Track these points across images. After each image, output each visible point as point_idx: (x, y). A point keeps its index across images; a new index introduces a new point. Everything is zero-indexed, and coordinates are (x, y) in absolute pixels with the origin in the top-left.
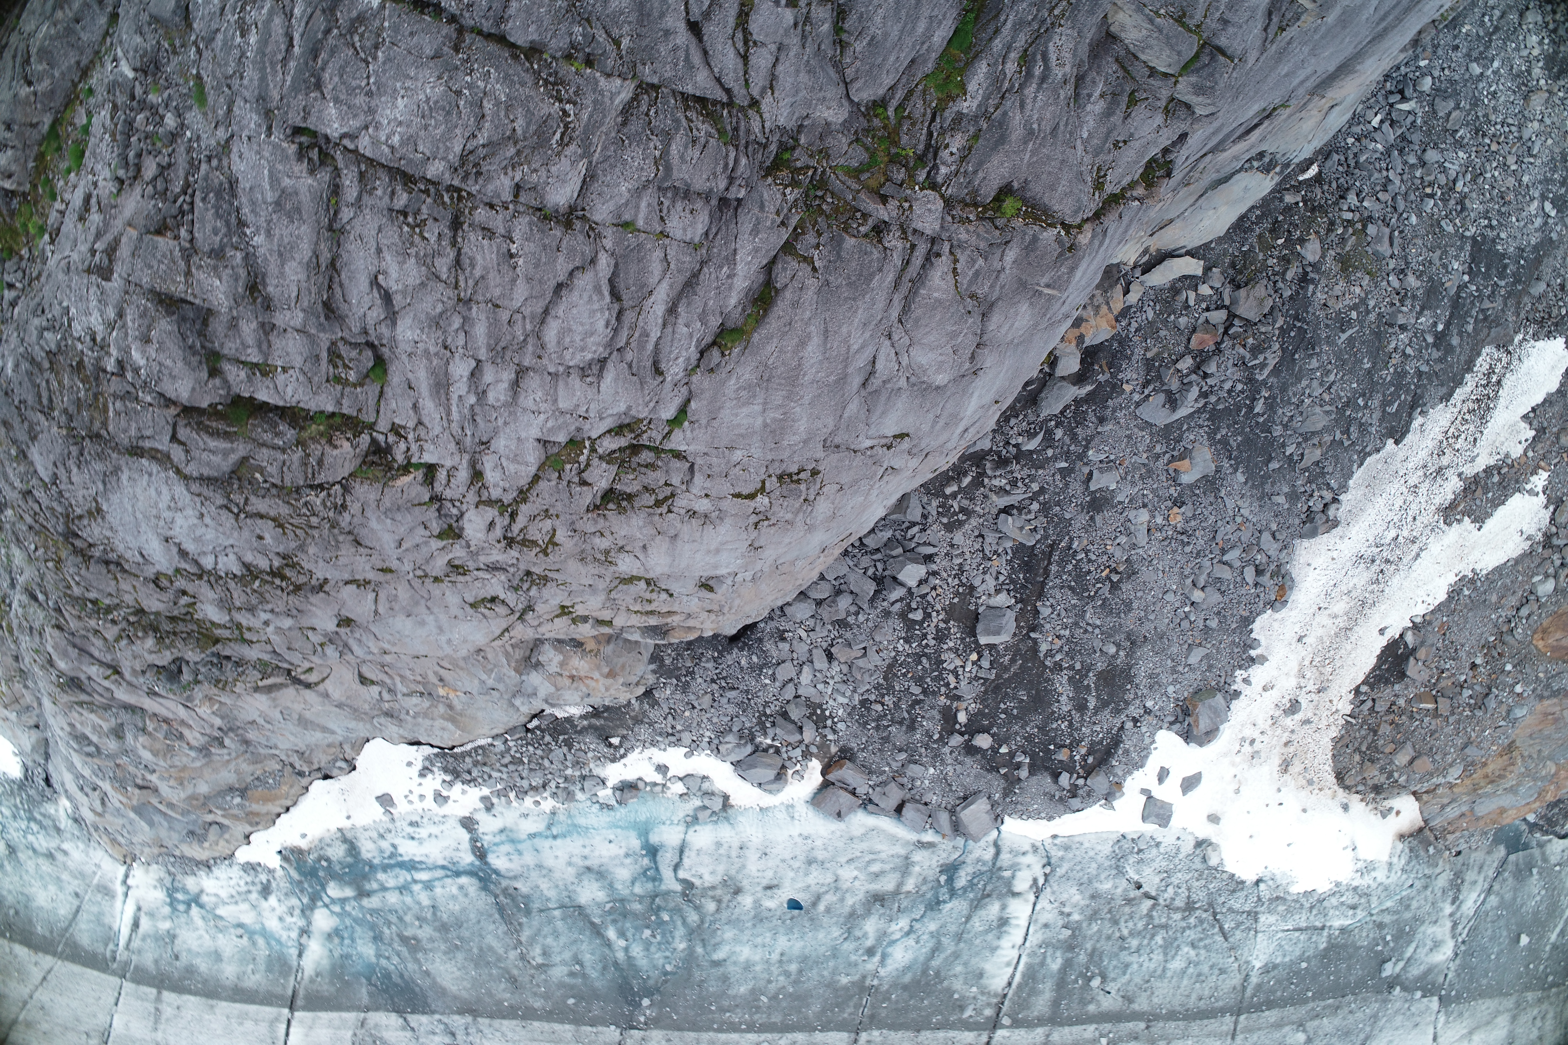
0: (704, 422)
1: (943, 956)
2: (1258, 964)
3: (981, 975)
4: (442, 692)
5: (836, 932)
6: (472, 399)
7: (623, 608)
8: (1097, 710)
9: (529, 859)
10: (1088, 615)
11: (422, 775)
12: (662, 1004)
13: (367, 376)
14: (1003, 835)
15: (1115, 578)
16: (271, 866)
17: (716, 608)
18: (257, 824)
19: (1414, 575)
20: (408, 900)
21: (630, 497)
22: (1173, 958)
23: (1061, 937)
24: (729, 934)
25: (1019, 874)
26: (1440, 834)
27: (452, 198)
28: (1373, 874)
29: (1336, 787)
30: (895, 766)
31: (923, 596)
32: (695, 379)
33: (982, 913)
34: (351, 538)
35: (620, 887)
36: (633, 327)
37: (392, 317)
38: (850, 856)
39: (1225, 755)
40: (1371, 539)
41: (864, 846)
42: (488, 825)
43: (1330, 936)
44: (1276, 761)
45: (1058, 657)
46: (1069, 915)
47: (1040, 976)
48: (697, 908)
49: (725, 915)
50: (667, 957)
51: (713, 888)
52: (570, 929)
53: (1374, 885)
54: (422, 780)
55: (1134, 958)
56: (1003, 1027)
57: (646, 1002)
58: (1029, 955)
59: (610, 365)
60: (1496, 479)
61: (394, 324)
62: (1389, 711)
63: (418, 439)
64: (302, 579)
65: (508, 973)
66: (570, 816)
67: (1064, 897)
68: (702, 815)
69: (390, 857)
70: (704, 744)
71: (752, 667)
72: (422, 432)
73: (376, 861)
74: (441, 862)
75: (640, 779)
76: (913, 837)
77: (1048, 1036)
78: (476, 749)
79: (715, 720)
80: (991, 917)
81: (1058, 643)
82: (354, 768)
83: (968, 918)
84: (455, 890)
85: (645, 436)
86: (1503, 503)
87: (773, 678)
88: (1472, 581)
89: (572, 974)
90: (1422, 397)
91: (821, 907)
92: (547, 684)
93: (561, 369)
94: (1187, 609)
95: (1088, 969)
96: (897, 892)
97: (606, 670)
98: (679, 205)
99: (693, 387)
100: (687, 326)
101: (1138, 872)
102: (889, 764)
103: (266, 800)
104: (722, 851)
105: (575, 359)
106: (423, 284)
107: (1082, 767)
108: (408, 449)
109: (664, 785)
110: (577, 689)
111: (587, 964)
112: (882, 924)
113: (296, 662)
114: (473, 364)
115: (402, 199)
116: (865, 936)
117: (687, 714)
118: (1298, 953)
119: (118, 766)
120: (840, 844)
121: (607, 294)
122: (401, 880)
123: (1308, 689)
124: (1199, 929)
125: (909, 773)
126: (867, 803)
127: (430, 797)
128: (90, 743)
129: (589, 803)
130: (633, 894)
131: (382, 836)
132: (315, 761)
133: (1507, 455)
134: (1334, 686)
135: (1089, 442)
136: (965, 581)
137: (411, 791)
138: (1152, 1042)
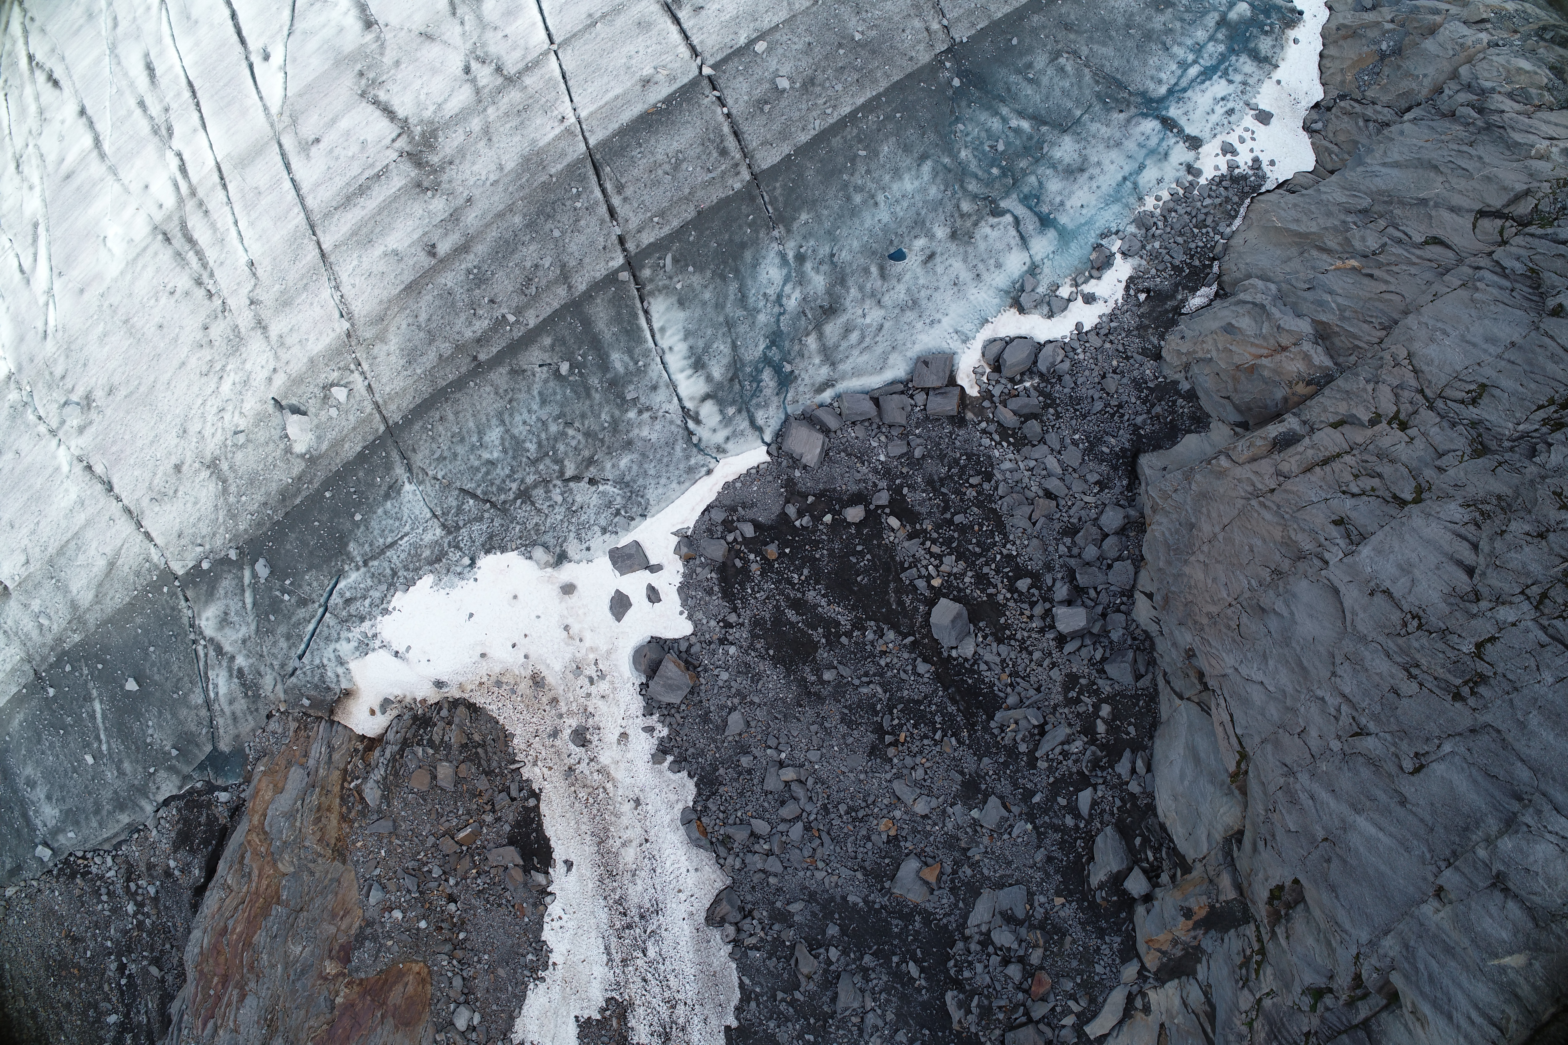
1: (732, 297)
2: (408, 487)
3: (682, 303)
4: (1354, 263)
8: (779, 612)
9: (1130, 145)
10: (879, 690)
11: (1256, 160)
15: (888, 739)
18: (1337, 28)
19: (593, 934)
20: (1189, 42)
22: (502, 438)
23: (631, 387)
24: (933, 192)
25: (718, 418)
26: (305, 722)
28: (354, 644)
29: (466, 696)
30: (915, 440)
31: (1032, 605)
33: (725, 361)
35: (1048, 172)
38: (884, 332)
39: (609, 653)
40: (664, 934)
41: (879, 350)
42: (1180, 153)
43: (352, 560)
45: (869, 636)
46: (640, 412)
47: (623, 338)
48: (975, 197)
49: (949, 207)
50: (967, 135)
51: (976, 224)
52: (1059, 106)
53: (344, 634)
54: (1253, 156)
56: (621, 268)
58: (650, 351)
62: (491, 802)
65: (1076, 32)
66: (1127, 205)
67: (658, 426)
68: (1030, 282)
69: (1226, 69)
70: (1076, 345)
71: (1100, 440)
73: (1233, 58)
74: (1189, 93)
75: (1099, 278)
77: (570, 287)
78: (1237, 212)
79: (1087, 373)
80: (713, 362)
81: (881, 648)
82: (1304, 128)
83: (734, 347)
84: (1163, 76)
87: (1075, 443)
88: (534, 970)
89: (1030, 66)
91: (874, 270)
94: (783, 755)
95: (581, 374)
96: (819, 327)
101: (604, 493)
102: (919, 436)
104: (992, 261)
107: (740, 551)
109: (1077, 285)
112: (810, 290)
113: (1527, 239)
117: (1115, 363)
118: (373, 524)
120: (900, 337)
123: (583, 765)
124: (498, 482)
125: (898, 442)
126: (905, 389)
127: (1237, 146)
129: (1121, 228)
131: (1245, 83)
134: (562, 785)
135: (1039, 834)
136: (1013, 642)
137: (1253, 139)
138: (459, 348)
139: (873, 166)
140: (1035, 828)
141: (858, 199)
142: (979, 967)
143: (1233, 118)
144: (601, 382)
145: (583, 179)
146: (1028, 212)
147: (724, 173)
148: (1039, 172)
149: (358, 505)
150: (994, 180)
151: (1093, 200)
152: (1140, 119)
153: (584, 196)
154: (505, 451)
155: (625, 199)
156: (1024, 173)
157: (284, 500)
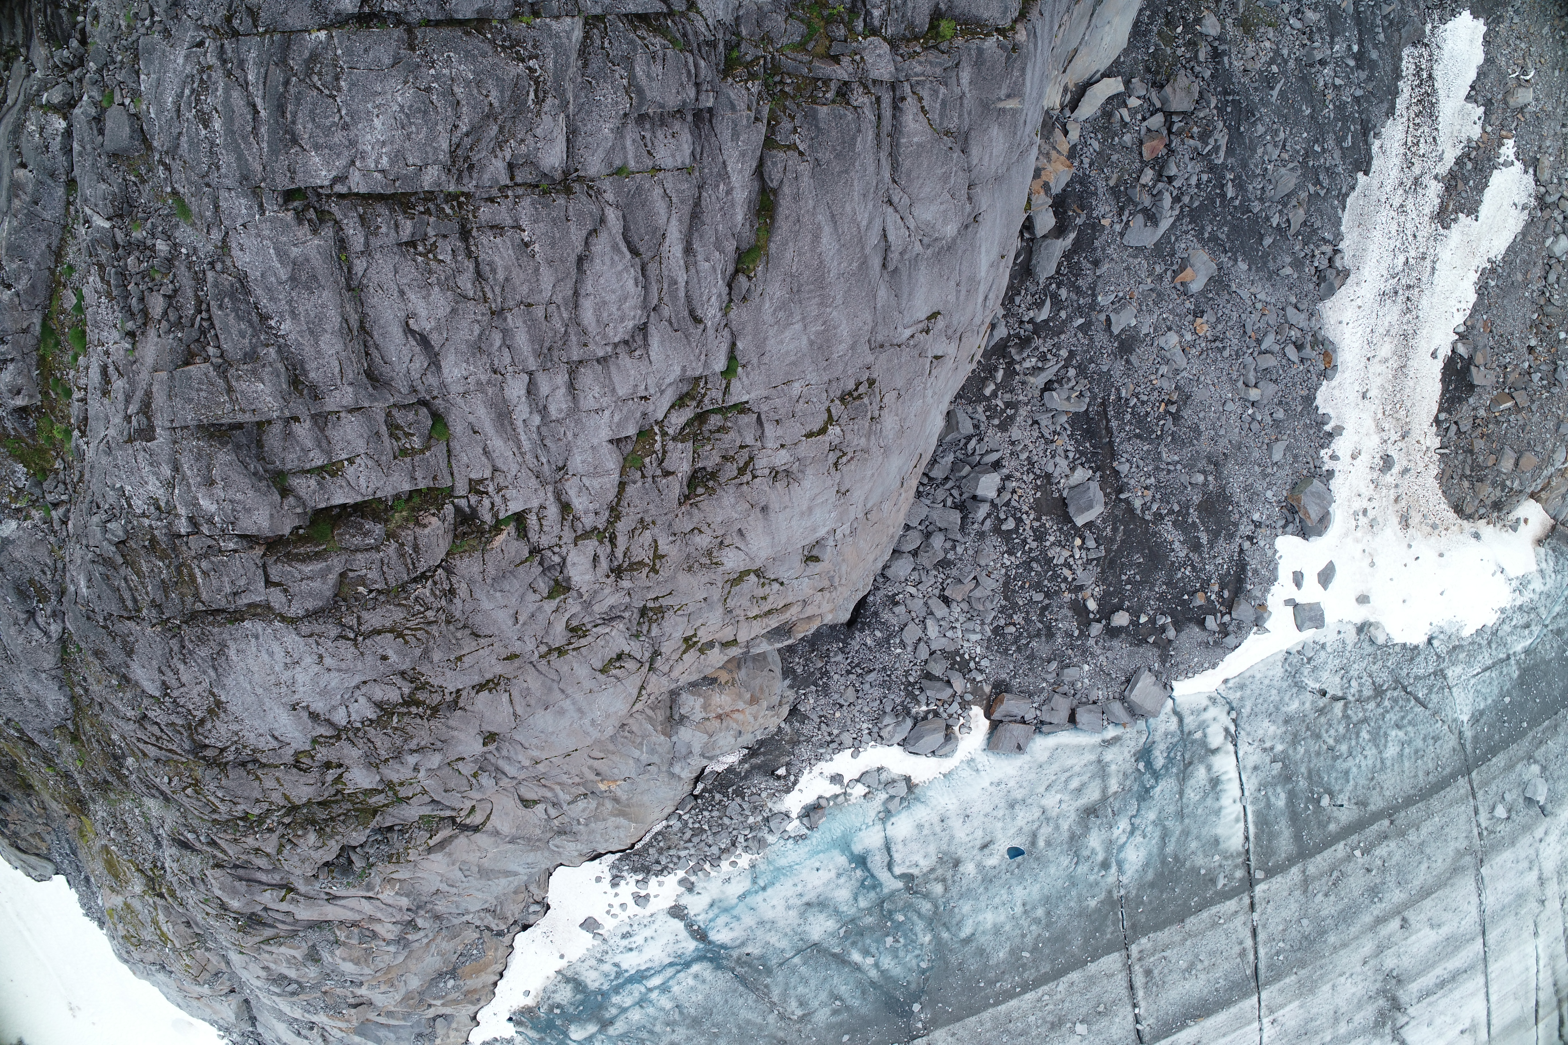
0: (755, 361)
1: (1173, 839)
2: (1465, 718)
3: (1217, 841)
4: (603, 787)
5: (1065, 861)
6: (537, 420)
7: (742, 618)
8: (1212, 544)
9: (749, 920)
10: (1164, 455)
11: (614, 885)
12: (933, 1002)
13: (430, 437)
14: (1178, 701)
15: (1173, 409)
16: (508, 1036)
17: (826, 584)
18: (478, 1000)
20: (651, 1010)
21: (713, 475)
23: (1274, 772)
24: (966, 907)
25: (1209, 731)
27: (453, 207)
29: (1459, 521)
30: (1051, 678)
31: (1007, 504)
32: (732, 315)
33: (1192, 782)
34: (467, 632)
36: (660, 281)
37: (435, 362)
38: (1047, 783)
39: (1346, 535)
40: (1385, 273)
41: (1055, 767)
42: (696, 905)
44: (1395, 520)
45: (1155, 507)
46: (1272, 748)
47: (1271, 818)
48: (926, 896)
49: (954, 891)
50: (918, 956)
51: (932, 870)
54: (617, 890)
55: (1350, 762)
56: (1259, 882)
57: (916, 1007)
58: (1252, 803)
59: (652, 329)
60: (1469, 166)
61: (439, 368)
62: (1475, 426)
63: (499, 490)
64: (436, 698)
66: (769, 862)
67: (1260, 733)
68: (892, 806)
69: (617, 978)
70: (866, 737)
71: (879, 643)
72: (500, 479)
73: (605, 987)
74: (667, 961)
75: (820, 797)
76: (1096, 739)
77: (1304, 872)
78: (655, 837)
79: (866, 709)
81: (1149, 494)
82: (548, 907)
83: (1181, 793)
84: (691, 982)
85: (706, 400)
86: (1486, 186)
87: (903, 645)
88: (1493, 270)
89: (835, 1012)
90: (1369, 121)
91: (1041, 843)
92: (698, 734)
93: (609, 349)
94: (1250, 411)
96: (1104, 798)
97: (748, 696)
98: (660, 134)
99: (734, 325)
100: (707, 260)
101: (1317, 680)
102: (1044, 680)
103: (478, 972)
105: (618, 333)
106: (454, 311)
107: (1221, 604)
108: (493, 504)
109: (845, 793)
110: (728, 728)
111: (846, 996)
112: (1104, 834)
113: (458, 806)
114: (526, 378)
115: (407, 228)
116: (1093, 851)
117: (838, 715)
119: (325, 993)
120: (1032, 776)
121: (625, 249)
122: (636, 994)
123: (1393, 439)
125: (1067, 679)
126: (1040, 726)
127: (630, 902)
128: (290, 982)
129: (782, 842)
130: (860, 910)
131: (601, 961)
132: (509, 914)
133: (1469, 140)
134: (1414, 426)
135: (1093, 289)
136: (1038, 472)
137: (610, 905)
138: (1402, 834)
139: (1018, 940)
140: (1094, 295)
141: (1040, 912)
142: (1194, 181)
143: (625, 930)
144: (1297, 782)
145: (1270, 967)
146: (876, 873)
147: (1153, 954)
148: (854, 910)
149: (1504, 710)
150: (903, 909)
151: (805, 874)
152: (729, 943)
153: (1274, 951)
154: (1386, 735)
155: (1241, 943)
156: (869, 911)
157: (1556, 726)
